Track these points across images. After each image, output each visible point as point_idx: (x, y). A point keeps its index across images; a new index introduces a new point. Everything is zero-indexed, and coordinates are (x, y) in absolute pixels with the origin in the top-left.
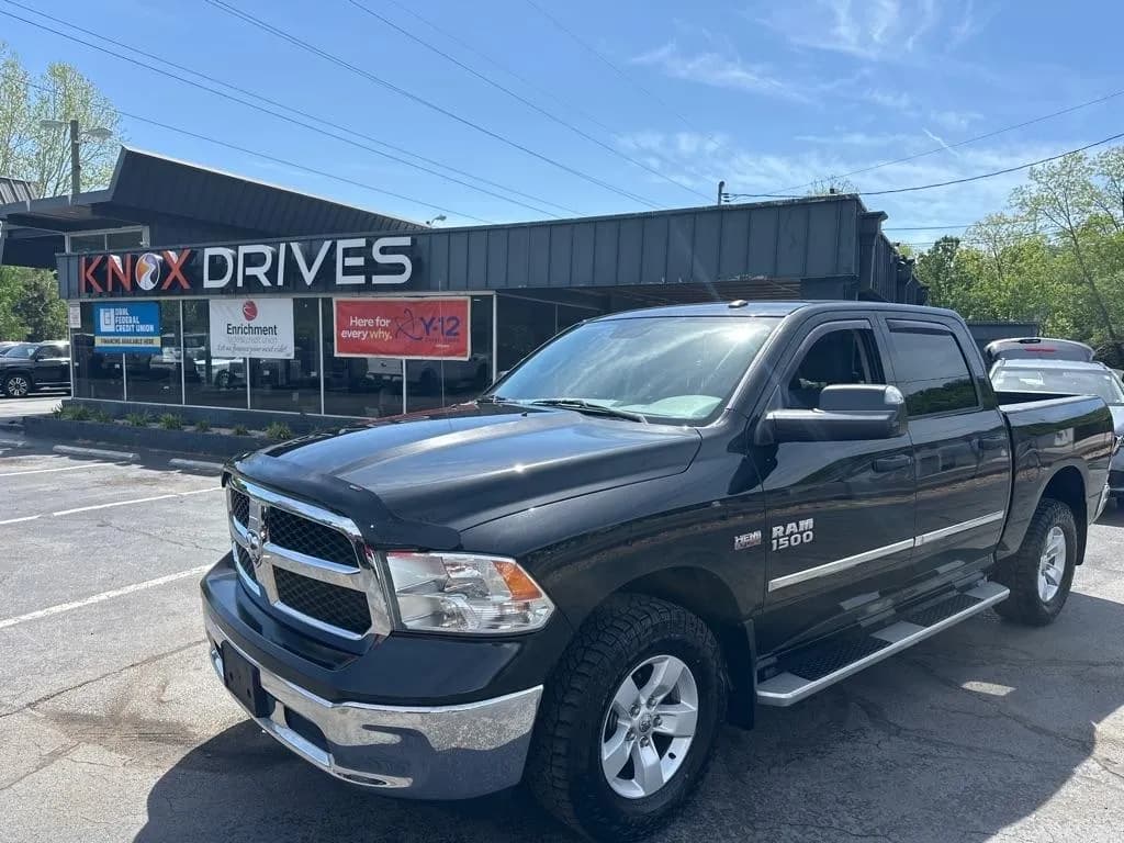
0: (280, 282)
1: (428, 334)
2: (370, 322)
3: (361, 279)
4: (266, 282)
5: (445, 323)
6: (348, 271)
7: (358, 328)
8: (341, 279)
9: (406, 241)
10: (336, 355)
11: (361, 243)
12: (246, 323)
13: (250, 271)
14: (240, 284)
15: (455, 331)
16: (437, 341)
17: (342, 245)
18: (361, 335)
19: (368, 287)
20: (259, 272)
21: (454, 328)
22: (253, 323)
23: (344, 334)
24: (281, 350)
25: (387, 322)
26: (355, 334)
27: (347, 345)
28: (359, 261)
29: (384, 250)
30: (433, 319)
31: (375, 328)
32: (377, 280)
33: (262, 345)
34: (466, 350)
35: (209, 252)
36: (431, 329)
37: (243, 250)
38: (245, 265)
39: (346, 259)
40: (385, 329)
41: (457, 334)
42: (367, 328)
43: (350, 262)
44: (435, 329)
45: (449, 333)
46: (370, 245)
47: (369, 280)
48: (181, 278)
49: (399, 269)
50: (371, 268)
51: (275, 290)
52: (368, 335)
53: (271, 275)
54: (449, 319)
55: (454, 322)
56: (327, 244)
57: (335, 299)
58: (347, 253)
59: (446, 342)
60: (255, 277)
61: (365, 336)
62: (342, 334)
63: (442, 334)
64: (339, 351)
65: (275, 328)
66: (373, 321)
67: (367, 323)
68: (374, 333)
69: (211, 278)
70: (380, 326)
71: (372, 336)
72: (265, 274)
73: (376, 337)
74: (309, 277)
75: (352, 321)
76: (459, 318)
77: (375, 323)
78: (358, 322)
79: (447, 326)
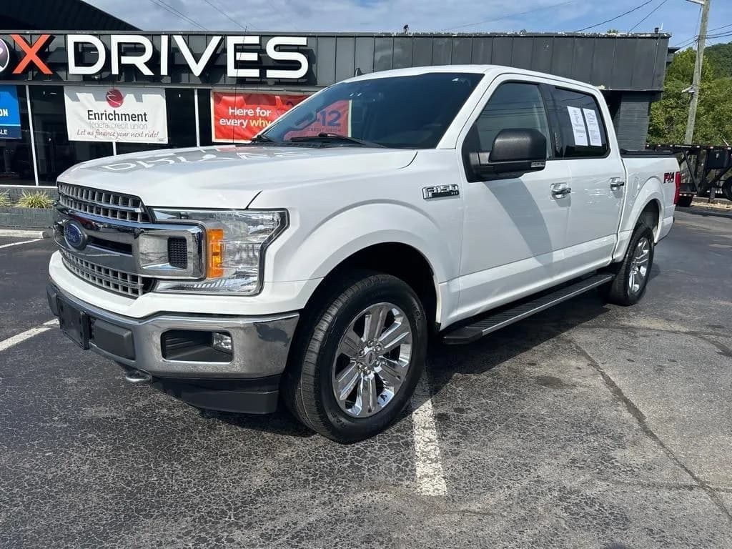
0: (164, 70)
2: (250, 112)
3: (255, 73)
4: (147, 71)
6: (239, 65)
7: (235, 117)
8: (232, 72)
9: (302, 41)
10: (214, 140)
11: (254, 40)
12: (110, 110)
13: (126, 60)
14: (115, 71)
15: (337, 122)
17: (232, 41)
18: (242, 124)
19: (262, 81)
20: (140, 62)
21: (337, 119)
22: (119, 110)
23: (222, 122)
24: (152, 135)
25: (268, 113)
26: (231, 123)
27: (225, 131)
28: (253, 57)
29: (278, 48)
31: (255, 118)
33: (131, 131)
35: (72, 39)
37: (116, 39)
38: (121, 54)
39: (237, 53)
40: (266, 118)
41: (339, 125)
42: (246, 117)
43: (244, 56)
44: (319, 120)
45: (331, 124)
46: (263, 42)
47: (263, 74)
48: (39, 63)
49: (295, 65)
50: (265, 63)
51: (156, 79)
52: (249, 122)
53: (154, 63)
54: (331, 113)
55: (335, 115)
57: (214, 91)
58: (239, 48)
60: (133, 67)
61: (245, 124)
62: (221, 122)
63: (324, 124)
64: (217, 137)
65: (145, 115)
66: (253, 112)
67: (247, 113)
68: (254, 121)
69: (78, 64)
70: (260, 116)
71: (252, 125)
72: (145, 63)
73: (256, 125)
74: (197, 69)
75: (231, 111)
76: (340, 111)
77: (255, 113)
78: (238, 112)
79: (329, 119)
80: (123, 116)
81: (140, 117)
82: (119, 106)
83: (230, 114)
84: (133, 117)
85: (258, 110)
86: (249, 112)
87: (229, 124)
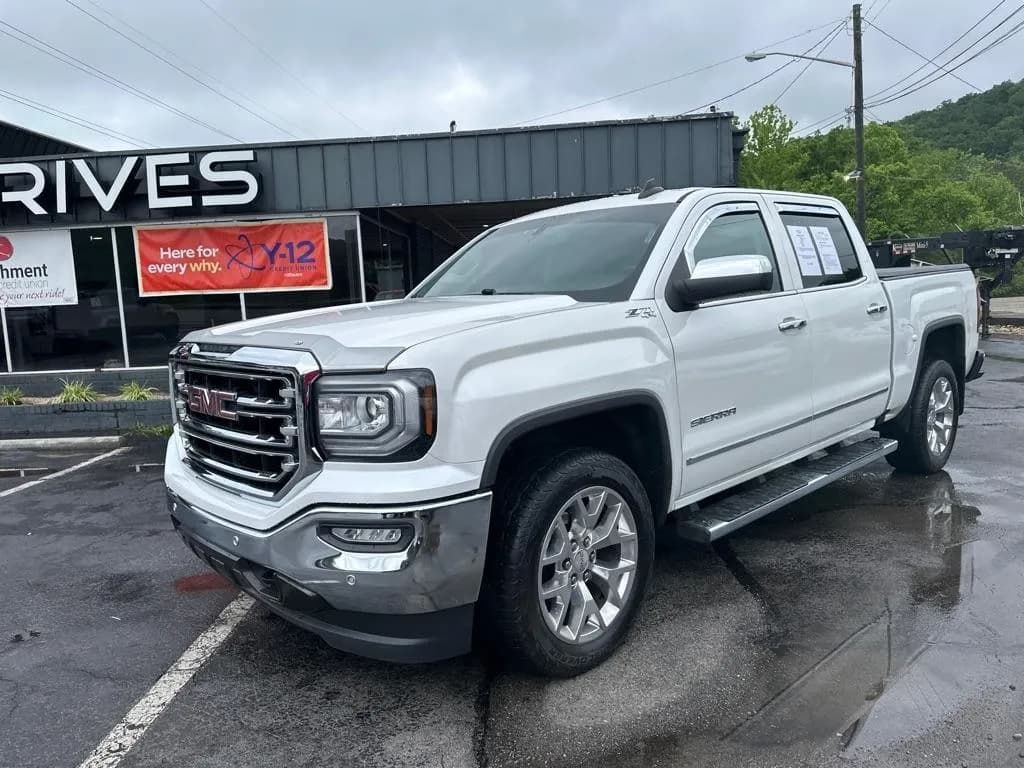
0: (61, 207)
1: (272, 262)
2: (190, 253)
3: (186, 201)
4: (38, 209)
5: (296, 249)
6: (164, 192)
7: (172, 261)
8: (155, 202)
9: (248, 156)
10: (142, 294)
11: (180, 159)
13: (10, 197)
15: (310, 257)
16: (285, 269)
17: (153, 161)
18: (178, 269)
19: (196, 211)
20: (28, 198)
21: (309, 253)
22: (8, 265)
23: (152, 269)
24: (56, 295)
25: (213, 252)
26: (167, 268)
27: (153, 282)
28: (183, 180)
29: (214, 167)
30: (278, 245)
31: (198, 260)
32: (208, 201)
33: (27, 291)
34: (326, 277)
36: (276, 257)
39: (161, 178)
40: (211, 259)
41: (313, 260)
42: (185, 260)
43: (167, 181)
44: (283, 256)
45: (300, 260)
46: (195, 161)
47: (197, 201)
49: (240, 187)
50: (200, 188)
51: (52, 219)
52: (188, 267)
53: (47, 198)
54: (301, 245)
55: (307, 248)
56: (130, 161)
57: (136, 228)
58: (161, 170)
59: (297, 270)
60: (19, 205)
61: (183, 269)
62: (150, 268)
63: (292, 261)
64: (146, 290)
65: (44, 267)
66: (193, 252)
67: (185, 254)
68: (196, 265)
70: (203, 257)
71: (193, 269)
72: (35, 199)
73: (199, 269)
74: (107, 201)
75: (162, 253)
76: (313, 242)
77: (197, 252)
78: (171, 254)
79: (298, 253)
80: (14, 272)
81: (37, 271)
82: (8, 258)
83: (162, 257)
84: (27, 272)
85: (199, 250)
86: (188, 254)
87: (160, 271)
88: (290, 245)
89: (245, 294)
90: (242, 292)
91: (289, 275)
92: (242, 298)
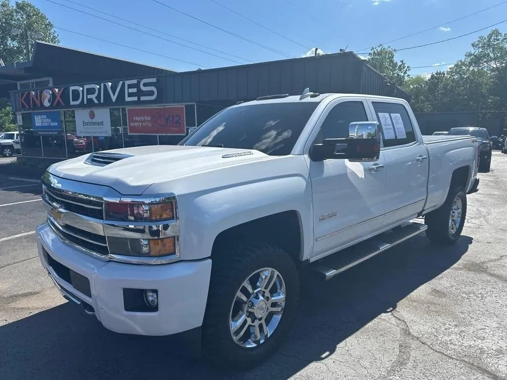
0: (102, 101)
1: (167, 123)
3: (135, 99)
4: (96, 102)
6: (130, 95)
7: (137, 121)
8: (128, 99)
9: (154, 80)
10: (129, 134)
11: (135, 81)
12: (90, 120)
13: (89, 96)
14: (85, 103)
16: (171, 126)
17: (127, 83)
19: (139, 102)
20: (93, 97)
21: (178, 120)
22: (94, 121)
23: (132, 124)
24: (106, 133)
25: (149, 118)
26: (136, 124)
27: (133, 129)
28: (134, 90)
29: (145, 85)
30: (169, 116)
32: (143, 98)
33: (98, 131)
35: (72, 88)
36: (169, 121)
37: (86, 87)
38: (87, 94)
39: (129, 90)
40: (149, 121)
41: (180, 123)
42: (141, 121)
43: (131, 90)
44: (170, 121)
45: (176, 123)
46: (139, 82)
47: (139, 99)
48: (61, 101)
49: (151, 93)
50: (140, 93)
51: (100, 105)
53: (98, 98)
54: (177, 116)
56: (121, 83)
57: (127, 108)
58: (130, 86)
59: (175, 127)
60: (91, 99)
61: (140, 125)
63: (174, 123)
64: (130, 132)
65: (103, 122)
66: (143, 118)
67: (141, 119)
68: (144, 123)
69: (73, 100)
70: (146, 120)
71: (143, 125)
72: (95, 97)
73: (145, 125)
74: (114, 99)
75: (135, 118)
76: (181, 115)
78: (137, 119)
79: (175, 119)
80: (95, 123)
81: (101, 123)
83: (134, 120)
84: (98, 124)
85: (146, 117)
87: (134, 125)
88: (173, 117)
89: (159, 136)
90: (158, 135)
91: (172, 129)
92: (158, 137)
